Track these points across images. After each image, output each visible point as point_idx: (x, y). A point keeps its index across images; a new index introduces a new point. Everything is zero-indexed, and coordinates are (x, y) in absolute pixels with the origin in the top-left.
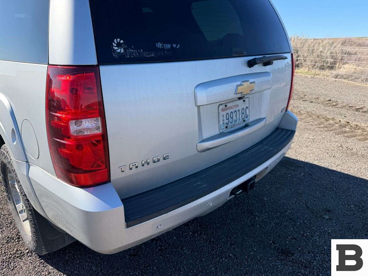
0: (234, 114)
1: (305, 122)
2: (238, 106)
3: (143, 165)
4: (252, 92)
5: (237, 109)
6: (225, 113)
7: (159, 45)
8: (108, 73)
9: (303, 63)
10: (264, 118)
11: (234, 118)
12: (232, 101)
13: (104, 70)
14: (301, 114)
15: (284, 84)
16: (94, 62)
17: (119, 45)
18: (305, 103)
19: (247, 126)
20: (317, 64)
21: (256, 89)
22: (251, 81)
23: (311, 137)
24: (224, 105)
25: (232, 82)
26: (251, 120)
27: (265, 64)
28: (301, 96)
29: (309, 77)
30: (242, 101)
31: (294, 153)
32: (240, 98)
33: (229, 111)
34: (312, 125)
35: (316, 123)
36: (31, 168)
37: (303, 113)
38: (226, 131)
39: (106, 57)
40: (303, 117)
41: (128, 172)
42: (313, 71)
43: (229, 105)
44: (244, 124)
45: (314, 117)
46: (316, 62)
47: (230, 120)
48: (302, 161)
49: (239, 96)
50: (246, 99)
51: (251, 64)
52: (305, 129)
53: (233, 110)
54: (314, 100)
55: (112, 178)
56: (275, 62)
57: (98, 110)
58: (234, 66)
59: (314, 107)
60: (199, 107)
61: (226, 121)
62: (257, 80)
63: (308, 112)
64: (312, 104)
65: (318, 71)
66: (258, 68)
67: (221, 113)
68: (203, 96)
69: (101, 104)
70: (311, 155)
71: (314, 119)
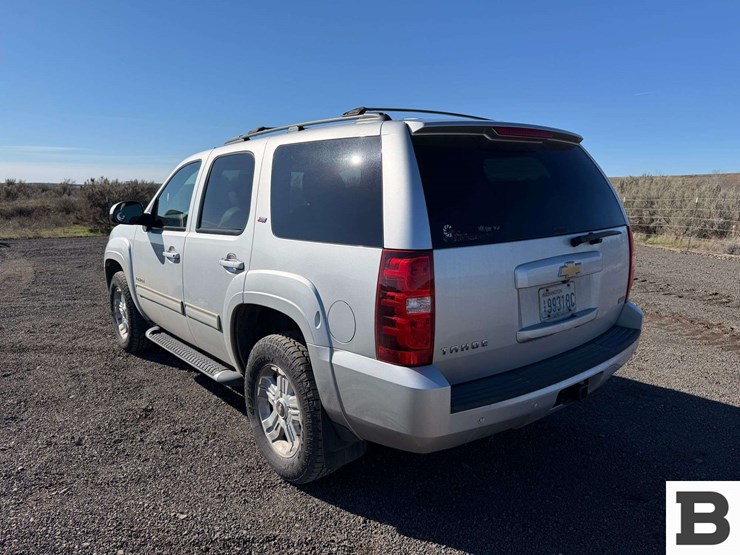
0: (557, 301)
1: (668, 330)
2: (561, 291)
3: (462, 350)
4: (579, 275)
5: (560, 295)
6: (546, 299)
7: (481, 228)
8: (439, 255)
9: (665, 226)
10: (594, 309)
11: (558, 305)
12: (554, 284)
13: (437, 253)
14: (661, 317)
15: (619, 265)
16: (429, 246)
17: (448, 231)
18: (668, 298)
19: (573, 316)
20: (691, 227)
21: (583, 272)
22: (576, 262)
23: (678, 353)
24: (546, 288)
25: (554, 263)
26: (578, 310)
27: (592, 243)
28: (662, 286)
29: (678, 250)
30: (566, 285)
31: (648, 376)
32: (564, 282)
33: (551, 297)
34: (680, 335)
35: (688, 332)
36: (335, 354)
37: (664, 314)
38: (547, 320)
39: (439, 242)
40: (663, 322)
41: (448, 356)
42: (686, 241)
43: (551, 290)
44: (570, 314)
45: (684, 321)
46: (689, 224)
47: (553, 307)
48: (661, 388)
49: (563, 279)
50: (572, 284)
51: (575, 243)
52: (668, 341)
53: (555, 296)
54: (686, 294)
55: (435, 360)
56: (605, 239)
57: (429, 288)
58: (556, 245)
59: (685, 306)
60: (518, 289)
61: (548, 309)
62: (584, 261)
63: (673, 314)
64: (681, 300)
65: (694, 240)
66: (583, 247)
67: (542, 299)
68: (524, 278)
69: (432, 282)
70: (678, 380)
71: (683, 325)
